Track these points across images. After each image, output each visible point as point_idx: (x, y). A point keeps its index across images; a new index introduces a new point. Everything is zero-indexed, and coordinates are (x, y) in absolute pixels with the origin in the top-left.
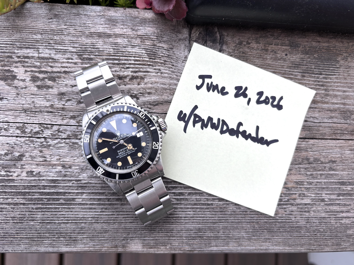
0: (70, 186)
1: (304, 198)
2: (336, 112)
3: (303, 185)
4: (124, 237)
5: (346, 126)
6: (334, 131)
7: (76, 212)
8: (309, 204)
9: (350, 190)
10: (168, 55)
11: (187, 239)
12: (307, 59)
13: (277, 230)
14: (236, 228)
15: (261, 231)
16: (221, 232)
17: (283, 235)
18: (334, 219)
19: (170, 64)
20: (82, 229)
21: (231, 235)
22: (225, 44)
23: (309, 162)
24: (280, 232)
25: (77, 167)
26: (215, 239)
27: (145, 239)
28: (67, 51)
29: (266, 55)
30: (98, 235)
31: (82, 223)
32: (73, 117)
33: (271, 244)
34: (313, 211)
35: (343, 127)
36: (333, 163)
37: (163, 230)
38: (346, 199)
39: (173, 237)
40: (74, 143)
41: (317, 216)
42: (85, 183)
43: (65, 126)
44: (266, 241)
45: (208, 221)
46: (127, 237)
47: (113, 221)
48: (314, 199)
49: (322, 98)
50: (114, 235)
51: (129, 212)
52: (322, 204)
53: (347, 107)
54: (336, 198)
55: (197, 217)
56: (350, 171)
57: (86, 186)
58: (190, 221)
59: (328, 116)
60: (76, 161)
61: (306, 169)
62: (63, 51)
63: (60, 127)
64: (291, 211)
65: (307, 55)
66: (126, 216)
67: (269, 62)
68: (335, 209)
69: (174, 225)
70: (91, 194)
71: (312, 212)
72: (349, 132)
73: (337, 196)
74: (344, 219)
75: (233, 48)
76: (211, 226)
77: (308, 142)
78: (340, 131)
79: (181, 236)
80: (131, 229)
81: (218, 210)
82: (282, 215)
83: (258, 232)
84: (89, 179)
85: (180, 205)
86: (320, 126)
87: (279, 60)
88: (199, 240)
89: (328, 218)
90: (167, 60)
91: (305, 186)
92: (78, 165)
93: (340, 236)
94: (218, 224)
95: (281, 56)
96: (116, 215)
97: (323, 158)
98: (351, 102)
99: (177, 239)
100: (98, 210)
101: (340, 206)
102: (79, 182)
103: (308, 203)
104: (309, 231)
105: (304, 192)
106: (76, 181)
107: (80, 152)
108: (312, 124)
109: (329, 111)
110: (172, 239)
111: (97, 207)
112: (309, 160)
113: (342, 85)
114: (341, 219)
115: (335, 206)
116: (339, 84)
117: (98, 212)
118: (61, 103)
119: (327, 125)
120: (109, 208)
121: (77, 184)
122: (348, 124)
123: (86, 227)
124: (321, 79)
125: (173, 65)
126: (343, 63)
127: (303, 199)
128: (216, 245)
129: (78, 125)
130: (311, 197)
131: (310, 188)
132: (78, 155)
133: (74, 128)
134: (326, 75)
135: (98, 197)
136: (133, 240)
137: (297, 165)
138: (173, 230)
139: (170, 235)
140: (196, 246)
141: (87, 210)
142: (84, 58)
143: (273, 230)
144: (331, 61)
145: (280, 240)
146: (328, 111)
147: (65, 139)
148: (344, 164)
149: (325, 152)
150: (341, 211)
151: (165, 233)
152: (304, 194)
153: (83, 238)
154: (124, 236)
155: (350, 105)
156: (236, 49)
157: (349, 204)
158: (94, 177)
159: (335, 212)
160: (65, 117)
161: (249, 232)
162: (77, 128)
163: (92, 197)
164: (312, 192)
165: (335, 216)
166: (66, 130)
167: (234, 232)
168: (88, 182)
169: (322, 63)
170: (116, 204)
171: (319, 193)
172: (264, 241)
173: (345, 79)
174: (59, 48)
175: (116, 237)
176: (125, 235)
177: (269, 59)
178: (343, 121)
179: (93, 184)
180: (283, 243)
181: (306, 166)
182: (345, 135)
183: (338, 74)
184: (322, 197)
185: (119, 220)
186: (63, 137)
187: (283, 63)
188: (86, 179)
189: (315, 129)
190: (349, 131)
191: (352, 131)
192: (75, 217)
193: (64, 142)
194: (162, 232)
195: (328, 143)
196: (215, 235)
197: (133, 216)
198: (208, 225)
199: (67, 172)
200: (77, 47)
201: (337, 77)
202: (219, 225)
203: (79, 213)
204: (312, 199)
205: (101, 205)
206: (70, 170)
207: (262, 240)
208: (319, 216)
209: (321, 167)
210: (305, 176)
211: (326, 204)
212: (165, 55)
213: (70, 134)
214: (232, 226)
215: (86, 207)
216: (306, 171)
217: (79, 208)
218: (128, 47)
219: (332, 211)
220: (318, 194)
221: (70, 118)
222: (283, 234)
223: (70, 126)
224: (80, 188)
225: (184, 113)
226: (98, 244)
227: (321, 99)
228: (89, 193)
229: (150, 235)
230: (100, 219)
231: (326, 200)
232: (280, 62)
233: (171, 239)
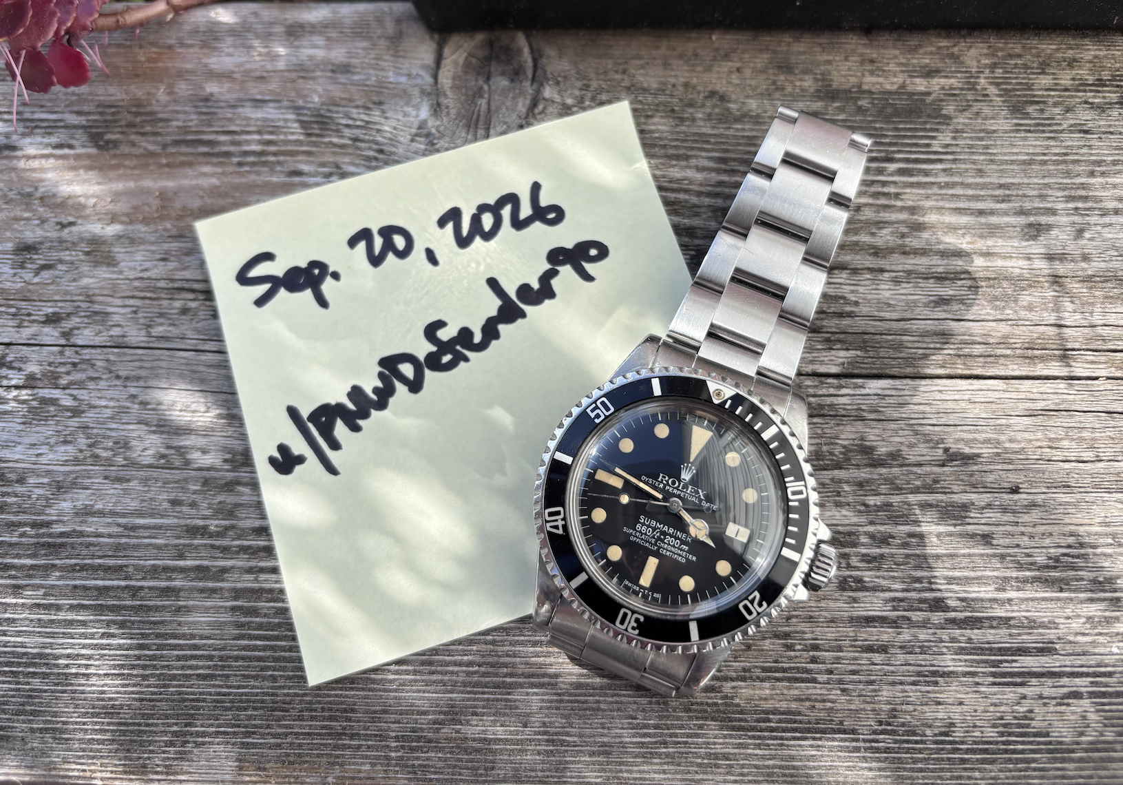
0: (11, 545)
1: (860, 594)
2: (960, 283)
3: (854, 545)
4: (175, 734)
5: (1004, 328)
6: (956, 346)
7: (19, 634)
8: (883, 620)
9: (1047, 567)
11: (403, 747)
12: (835, 115)
13: (758, 721)
14: (593, 709)
15: (694, 725)
16: (537, 724)
17: (785, 742)
18: (991, 679)
20: (30, 697)
21: (576, 739)
22: (551, 82)
23: (874, 460)
24: (772, 730)
25: (45, 480)
26: (512, 750)
27: (248, 743)
28: (58, 124)
29: (691, 110)
30: (84, 724)
31: (34, 675)
32: (52, 320)
33: (738, 778)
34: (901, 647)
35: (991, 333)
36: (966, 464)
37: (315, 710)
38: (1032, 600)
39: (352, 737)
40: (45, 401)
41: (921, 666)
42: (62, 535)
43: (25, 348)
44: (717, 766)
45: (487, 679)
46: (185, 734)
47: (141, 672)
48: (901, 600)
49: (903, 236)
50: (139, 725)
51: (202, 638)
52: (937, 617)
53: (999, 263)
54: (990, 596)
55: (447, 664)
56: (1039, 491)
57: (62, 545)
58: (418, 677)
59: (931, 298)
60: (43, 460)
61: (860, 484)
62: (46, 124)
63: (7, 351)
64: (811, 644)
65: (833, 102)
66: (189, 652)
67: (704, 130)
68: (991, 638)
69: (358, 689)
70: (79, 571)
71: (898, 651)
72: (1018, 351)
73: (998, 590)
74: (1034, 681)
75: (577, 93)
76: (497, 700)
77: (861, 387)
78: (983, 346)
79: (381, 735)
80: (204, 700)
81: (526, 638)
82: (776, 662)
83: (681, 727)
84: (78, 520)
86: (905, 332)
87: (738, 120)
88: (451, 753)
89: (966, 674)
90: (362, 137)
91: (863, 551)
92: (48, 472)
93: (1022, 752)
94: (525, 690)
95: (741, 108)
96: (155, 647)
97: (923, 445)
98: (1012, 246)
99: (369, 747)
100: (95, 630)
101: (1010, 627)
102: (42, 531)
103: (879, 617)
104: (889, 728)
105: (859, 573)
106: (34, 525)
107: (60, 428)
108: (874, 326)
109: (932, 281)
110: (350, 747)
111: (91, 617)
112: (872, 454)
113: (970, 192)
114: (1019, 680)
115: (992, 627)
116: (959, 191)
117: (92, 636)
118: (21, 278)
119: (929, 328)
120: (133, 622)
121: (37, 536)
122: (1010, 323)
123: (45, 691)
124: (891, 175)
126: (964, 124)
127: (855, 600)
128: (515, 776)
129: (63, 342)
130: (890, 590)
131: (882, 556)
132: (52, 441)
133: (53, 353)
134: (908, 161)
135: (100, 583)
136: (203, 743)
137: (825, 472)
138: (353, 711)
139: (344, 728)
140: (436, 776)
141: (57, 630)
142: (107, 142)
143: (741, 720)
144: (919, 117)
145: (771, 762)
146: (927, 278)
147: (17, 387)
148: (1011, 467)
149: (930, 422)
150: (1019, 649)
151: (324, 719)
152: (859, 580)
153: (32, 730)
154: (175, 728)
155: (1011, 257)
156: (589, 95)
157: (1049, 622)
158: (95, 513)
159: (992, 651)
160: (29, 321)
161: (646, 726)
162: (61, 353)
163: (78, 582)
164: (892, 574)
165: (993, 670)
166: (24, 360)
167: (586, 723)
168: (74, 531)
169: (891, 126)
170: (157, 609)
171: (922, 578)
172: (709, 765)
173: (980, 172)
174: (36, 116)
175: (145, 732)
176: (176, 724)
177: (701, 119)
178: (988, 314)
179: (88, 536)
180: (784, 775)
181: (863, 475)
182: (1002, 361)
183: (950, 157)
184: (932, 590)
185: (163, 667)
186: (13, 382)
187: (752, 130)
188: (66, 518)
189: (887, 341)
190: (1017, 346)
191: (1026, 345)
192: (12, 653)
193: (15, 399)
194: (313, 718)
195: (940, 391)
196: (511, 733)
197: (213, 653)
198: (486, 696)
199: (8, 494)
200: (89, 113)
201: (948, 166)
202: (528, 694)
203: (26, 640)
204: (893, 599)
205: (106, 613)
206: (19, 489)
207: (699, 761)
208: (927, 668)
209: (919, 476)
210: (860, 511)
211: (953, 621)
212: (358, 123)
213: (37, 372)
214: (578, 702)
215: (55, 617)
216: (861, 493)
217: (32, 620)
218: (243, 106)
219: (982, 649)
220: (919, 580)
221: (43, 322)
222: (782, 738)
223: (38, 348)
224: (43, 552)
226: (79, 757)
227: (900, 242)
228: (73, 569)
229: (268, 727)
230: (97, 663)
231: (951, 603)
232: (739, 126)
233: (344, 745)
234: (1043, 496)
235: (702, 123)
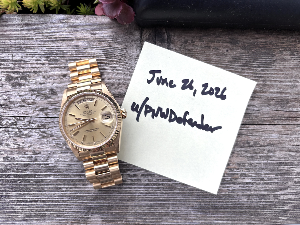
0: (39, 169)
1: (245, 177)
2: (274, 100)
3: (244, 166)
4: (86, 213)
5: (283, 112)
6: (271, 117)
7: (44, 191)
8: (250, 183)
9: (288, 170)
10: (123, 54)
11: (140, 215)
12: (246, 54)
13: (221, 206)
14: (184, 205)
15: (207, 208)
16: (171, 208)
17: (227, 211)
18: (273, 196)
19: (124, 62)
20: (49, 206)
21: (180, 211)
22: (172, 43)
23: (250, 145)
24: (224, 208)
25: (46, 153)
26: (165, 214)
27: (104, 215)
28: (36, 54)
29: (209, 52)
30: (63, 212)
31: (50, 201)
32: (42, 110)
33: (216, 219)
34: (253, 189)
35: (280, 114)
36: (271, 146)
37: (119, 207)
38: (283, 178)
39: (128, 213)
40: (43, 132)
41: (258, 193)
42: (52, 167)
43: (35, 118)
44: (211, 216)
45: (159, 199)
46: (88, 213)
47: (76, 199)
48: (254, 178)
49: (261, 88)
50: (77, 211)
51: (90, 191)
52: (262, 182)
53: (284, 95)
54: (274, 177)
55: (149, 196)
56: (287, 152)
57: (53, 169)
58: (143, 199)
59: (266, 104)
60: (45, 148)
61: (246, 151)
62: (32, 54)
63: (31, 119)
64: (233, 189)
65: (246, 50)
66: (88, 194)
67: (212, 58)
68: (273, 187)
69: (129, 202)
70: (58, 175)
71: (253, 190)
72: (286, 118)
73: (276, 176)
74: (282, 196)
75: (179, 46)
76: (162, 203)
77: (248, 127)
78: (277, 117)
79: (135, 212)
80: (92, 205)
81: (168, 189)
82: (225, 193)
83: (203, 208)
84: (56, 163)
85: (134, 185)
86: (259, 113)
87: (221, 55)
88: (151, 215)
89: (267, 195)
90: (121, 59)
91: (246, 167)
92: (47, 151)
93: (278, 211)
94: (168, 201)
95: (222, 52)
96: (79, 193)
97: (262, 142)
98: (287, 91)
99: (132, 215)
100: (64, 190)
101: (278, 184)
102: (47, 166)
103: (249, 182)
104: (250, 207)
105: (245, 172)
106: (45, 164)
107: (48, 140)
108: (252, 112)
109: (267, 100)
110: (128, 215)
111: (62, 187)
112: (249, 144)
113: (278, 76)
114: (279, 196)
115: (274, 184)
116: (275, 76)
117: (63, 191)
118: (32, 99)
119: (265, 112)
120: (73, 188)
121: (46, 167)
122: (285, 111)
123: (53, 204)
124: (259, 71)
125: (127, 63)
126: (279, 57)
127: (244, 179)
128: (166, 220)
129: (46, 116)
130: (252, 176)
131: (250, 168)
132: (46, 143)
133: (43, 120)
134: (264, 67)
135: (63, 178)
136: (93, 215)
137: (238, 149)
138: (128, 207)
139: (126, 211)
140: (148, 221)
141: (54, 190)
142: (51, 59)
143: (217, 206)
144: (268, 55)
145: (224, 215)
146: (266, 99)
147: (35, 129)
148: (281, 147)
149: (264, 136)
150: (279, 189)
151: (121, 209)
152: (245, 174)
153: (51, 214)
154: (86, 212)
155: (286, 94)
156: (182, 47)
157: (287, 183)
158: (60, 161)
159: (273, 190)
160: (36, 110)
161: (196, 208)
162: (46, 119)
163: (58, 178)
164: (252, 173)
165: (273, 194)
166: (36, 121)
167: (182, 208)
168: (55, 166)
169: (260, 57)
170: (78, 184)
171: (259, 173)
172: (209, 216)
173: (281, 70)
174: (29, 51)
175: (79, 213)
176: (86, 211)
177: (212, 55)
178: (280, 109)
179: (59, 167)
180: (226, 218)
181: (247, 149)
182: (282, 120)
183: (274, 66)
184: (261, 176)
185: (82, 198)
186: (34, 127)
187: (225, 58)
188: (53, 163)
189: (255, 115)
190: (286, 117)
191: (288, 117)
192: (44, 196)
193: (35, 132)
194: (118, 209)
195: (267, 128)
196: (165, 211)
197: (93, 194)
198: (159, 203)
199: (37, 157)
200: (44, 50)
201: (274, 69)
202: (169, 202)
203: (47, 193)
204: (252, 178)
205: (66, 185)
206: (39, 155)
207: (207, 215)
208: (259, 194)
209: (260, 149)
210: (246, 158)
211: (265, 183)
212: (120, 54)
213: (40, 124)
214: (180, 203)
215: (53, 187)
216: (246, 153)
217: (47, 188)
218: (87, 49)
219: (271, 189)
220: (258, 174)
221: (39, 111)
222: (226, 210)
223: (39, 118)
224: (48, 171)
225: (136, 104)
226: (63, 219)
227: (260, 89)
228: (56, 175)
229: (108, 211)
230: (65, 197)
231: (265, 179)
232: (221, 57)
233: (126, 214)
234: (288, 154)
235: (212, 56)
